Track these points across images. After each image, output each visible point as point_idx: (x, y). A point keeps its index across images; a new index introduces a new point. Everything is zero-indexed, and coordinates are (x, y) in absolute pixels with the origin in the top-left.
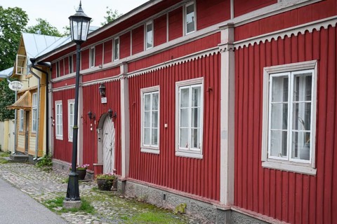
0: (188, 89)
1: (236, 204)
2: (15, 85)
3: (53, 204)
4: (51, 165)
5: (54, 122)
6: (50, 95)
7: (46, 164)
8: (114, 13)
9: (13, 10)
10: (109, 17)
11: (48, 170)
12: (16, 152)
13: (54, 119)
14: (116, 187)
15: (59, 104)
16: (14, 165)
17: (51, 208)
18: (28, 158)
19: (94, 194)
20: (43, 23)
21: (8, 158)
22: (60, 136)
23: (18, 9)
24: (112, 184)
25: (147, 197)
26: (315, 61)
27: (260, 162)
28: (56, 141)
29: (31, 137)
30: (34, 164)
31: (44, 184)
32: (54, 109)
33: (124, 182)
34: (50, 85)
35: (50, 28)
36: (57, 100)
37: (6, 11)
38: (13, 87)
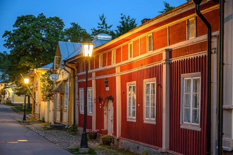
0: (149, 84)
1: (170, 149)
2: (54, 77)
3: (73, 150)
4: (77, 131)
5: (79, 103)
6: (77, 84)
7: (74, 131)
8: (127, 18)
9: (53, 19)
10: (123, 22)
11: (74, 134)
12: (55, 123)
13: (79, 100)
14: (113, 143)
15: (82, 90)
16: (53, 131)
17: (72, 152)
18: (62, 126)
19: (99, 147)
20: (76, 26)
21: (49, 127)
22: (82, 112)
23: (57, 18)
24: (111, 142)
25: (129, 148)
26: (200, 73)
27: (179, 125)
28: (80, 115)
29: (64, 113)
30: (66, 131)
31: (71, 142)
32: (78, 94)
33: (118, 140)
34: (76, 78)
35: (81, 30)
36: (81, 87)
37: (48, 20)
38: (52, 78)
